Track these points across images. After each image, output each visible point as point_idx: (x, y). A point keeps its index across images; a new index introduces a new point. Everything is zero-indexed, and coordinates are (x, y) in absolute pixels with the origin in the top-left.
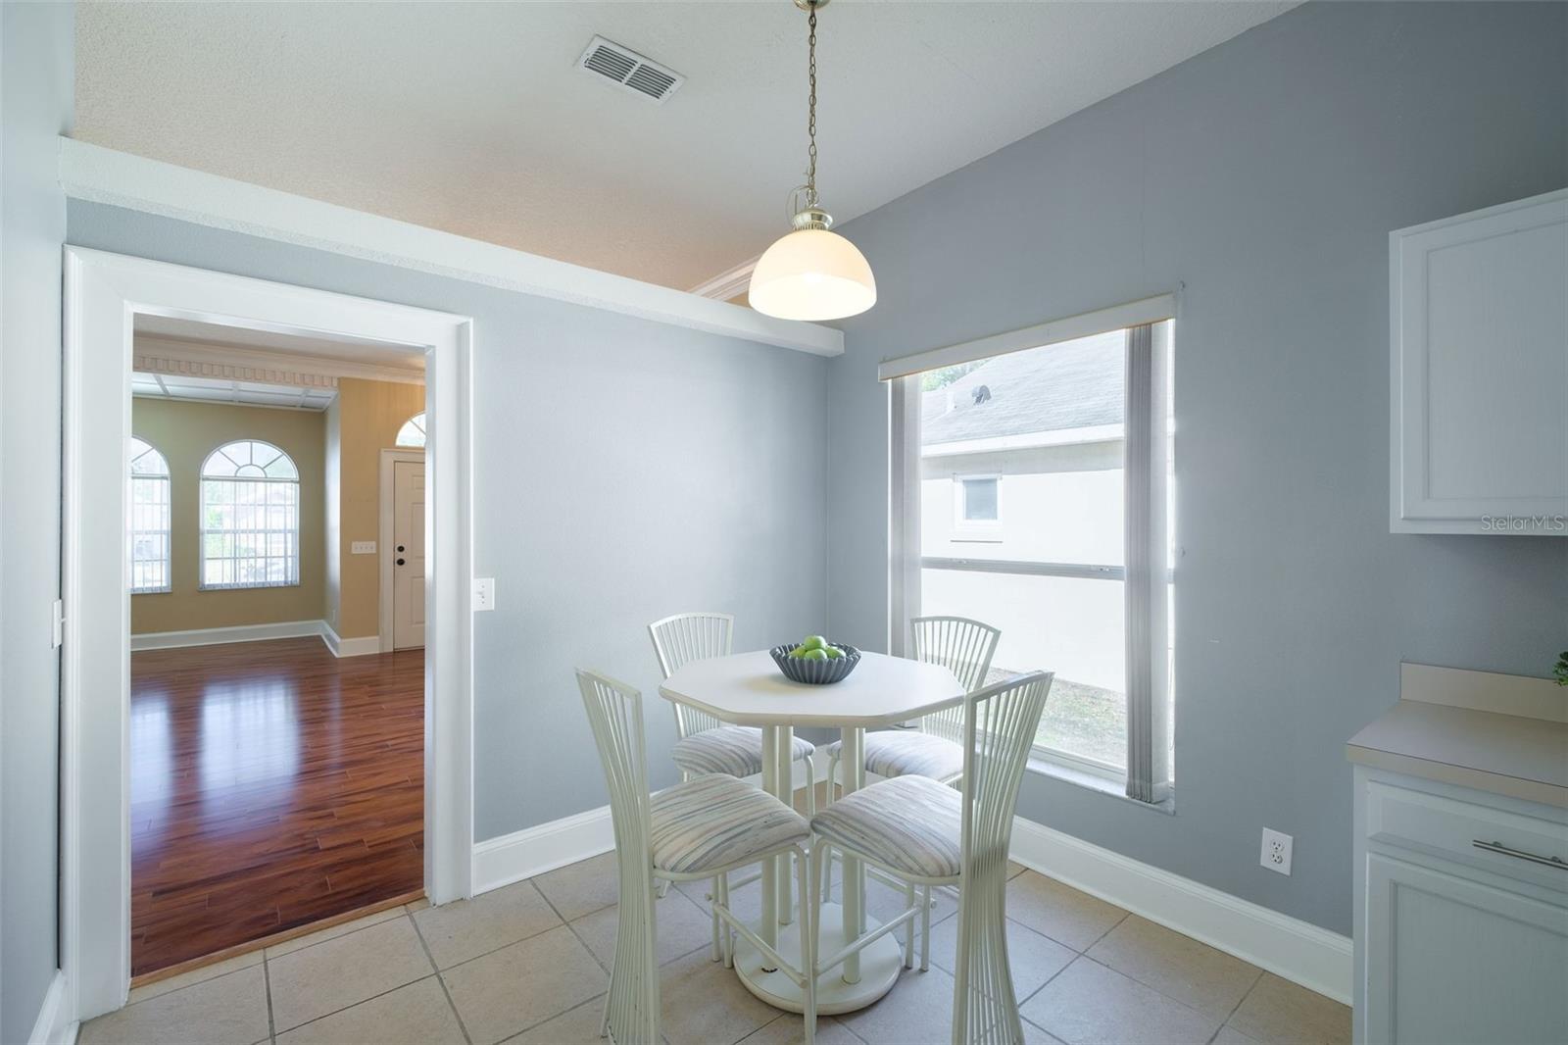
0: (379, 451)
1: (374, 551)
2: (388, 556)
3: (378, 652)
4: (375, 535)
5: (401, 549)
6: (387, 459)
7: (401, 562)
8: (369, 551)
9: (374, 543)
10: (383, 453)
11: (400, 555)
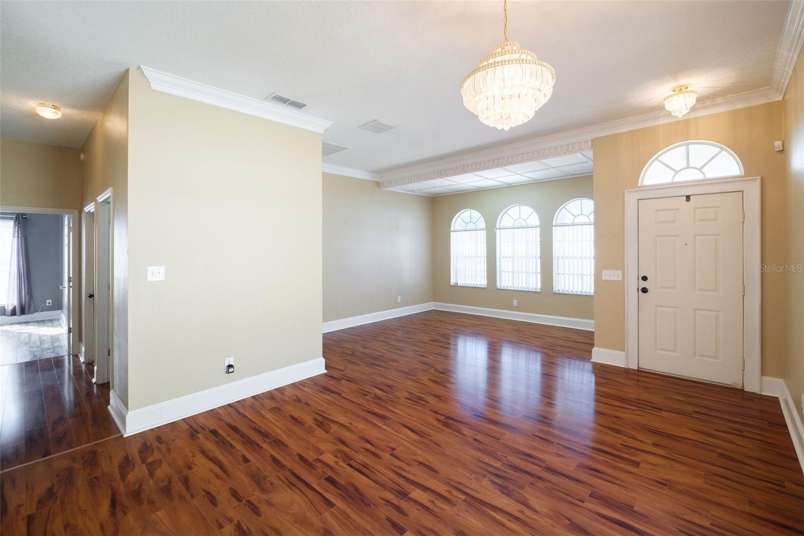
0: (624, 192)
1: (620, 279)
2: (633, 285)
3: (623, 366)
4: (620, 265)
5: (645, 278)
6: (631, 199)
7: (645, 290)
8: (616, 278)
9: (620, 272)
10: (626, 193)
11: (644, 284)
